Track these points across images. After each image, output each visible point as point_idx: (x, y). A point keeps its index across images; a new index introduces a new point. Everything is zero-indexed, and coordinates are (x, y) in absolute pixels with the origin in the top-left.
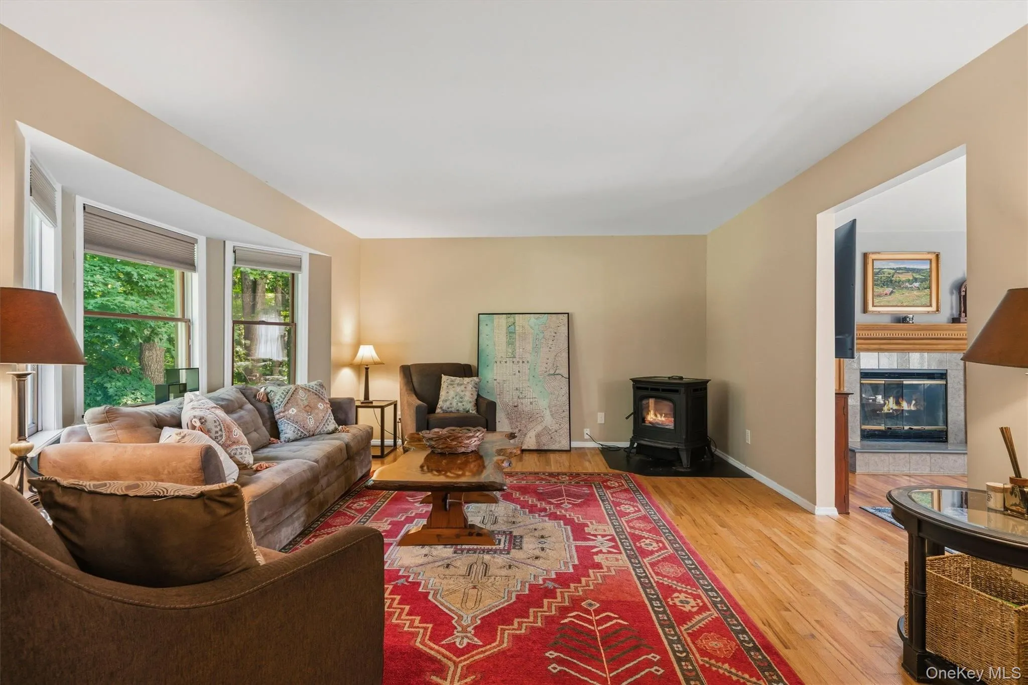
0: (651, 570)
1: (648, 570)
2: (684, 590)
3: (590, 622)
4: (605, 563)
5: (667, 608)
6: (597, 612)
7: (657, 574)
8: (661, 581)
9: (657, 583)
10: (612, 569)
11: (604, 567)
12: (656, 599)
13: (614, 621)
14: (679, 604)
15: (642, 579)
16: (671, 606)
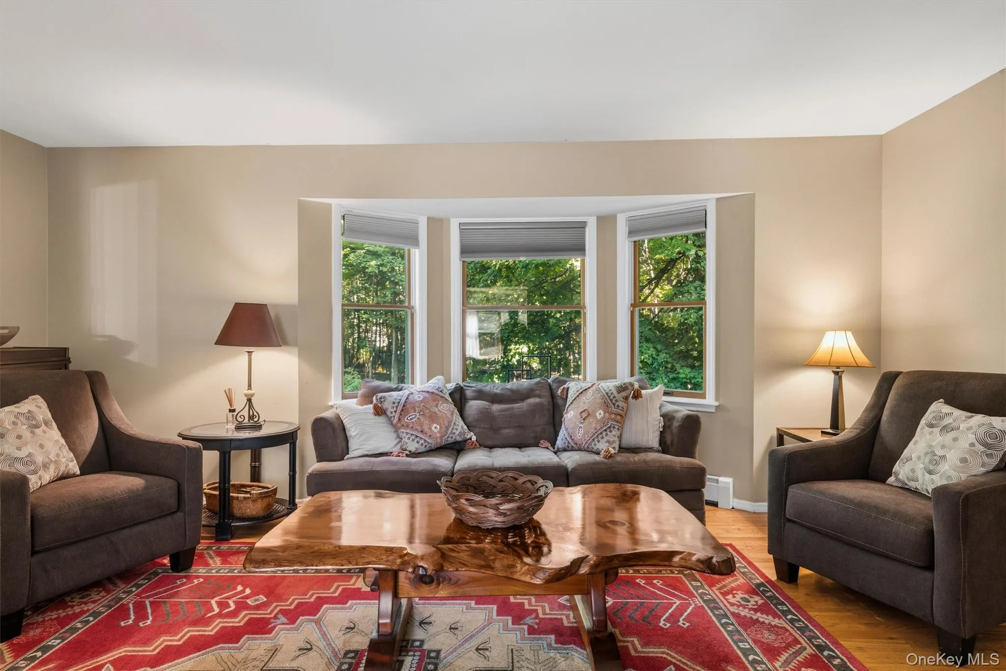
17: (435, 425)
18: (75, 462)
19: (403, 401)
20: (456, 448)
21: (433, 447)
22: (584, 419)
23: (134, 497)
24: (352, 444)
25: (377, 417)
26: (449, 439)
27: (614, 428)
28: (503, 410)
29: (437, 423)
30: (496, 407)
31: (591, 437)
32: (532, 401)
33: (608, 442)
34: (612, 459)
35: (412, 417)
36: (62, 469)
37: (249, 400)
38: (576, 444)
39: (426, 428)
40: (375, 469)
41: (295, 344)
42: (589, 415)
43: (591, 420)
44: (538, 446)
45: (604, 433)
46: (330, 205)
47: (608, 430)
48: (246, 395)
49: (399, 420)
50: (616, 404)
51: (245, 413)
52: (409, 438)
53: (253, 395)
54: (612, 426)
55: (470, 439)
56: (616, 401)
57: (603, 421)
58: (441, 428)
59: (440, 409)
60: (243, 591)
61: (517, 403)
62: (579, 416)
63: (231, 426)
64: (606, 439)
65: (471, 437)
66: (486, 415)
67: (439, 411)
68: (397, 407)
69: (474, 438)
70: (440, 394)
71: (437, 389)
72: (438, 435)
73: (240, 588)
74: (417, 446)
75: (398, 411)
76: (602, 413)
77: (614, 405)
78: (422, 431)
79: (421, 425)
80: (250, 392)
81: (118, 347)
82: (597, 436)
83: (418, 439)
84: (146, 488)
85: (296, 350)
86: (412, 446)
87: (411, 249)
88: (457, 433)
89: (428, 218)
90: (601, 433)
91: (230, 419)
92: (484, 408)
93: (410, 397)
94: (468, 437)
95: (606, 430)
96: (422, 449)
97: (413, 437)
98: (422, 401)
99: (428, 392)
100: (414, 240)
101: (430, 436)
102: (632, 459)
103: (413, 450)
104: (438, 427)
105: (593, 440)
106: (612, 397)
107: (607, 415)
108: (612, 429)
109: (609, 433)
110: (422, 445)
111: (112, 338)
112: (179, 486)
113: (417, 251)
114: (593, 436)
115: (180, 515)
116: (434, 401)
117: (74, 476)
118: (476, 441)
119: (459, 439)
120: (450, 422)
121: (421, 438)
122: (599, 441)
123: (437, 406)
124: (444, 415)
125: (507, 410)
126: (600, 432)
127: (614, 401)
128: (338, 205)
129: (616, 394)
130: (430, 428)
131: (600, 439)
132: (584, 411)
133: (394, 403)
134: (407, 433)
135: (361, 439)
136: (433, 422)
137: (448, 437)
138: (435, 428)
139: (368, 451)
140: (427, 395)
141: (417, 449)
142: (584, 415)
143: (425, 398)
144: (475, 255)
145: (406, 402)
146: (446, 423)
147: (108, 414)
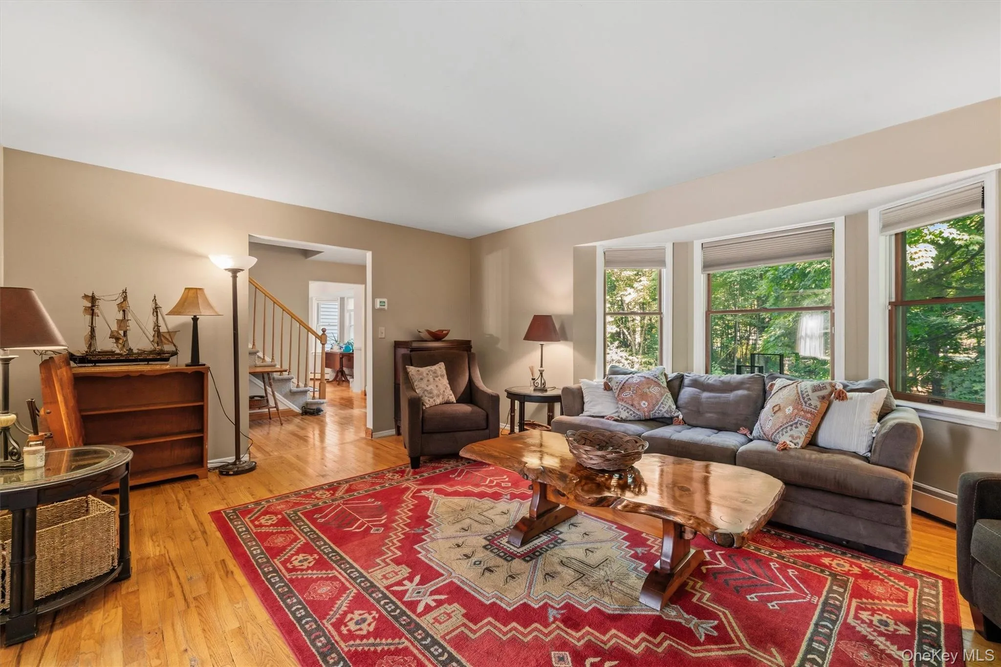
0: (343, 580)
1: (345, 578)
2: (304, 572)
3: (369, 522)
4: (393, 567)
5: (318, 550)
6: (369, 528)
7: (335, 578)
8: (329, 572)
9: (332, 568)
10: (383, 564)
11: (390, 562)
12: (329, 553)
13: (354, 528)
14: (309, 557)
15: (348, 566)
16: (315, 553)
17: (644, 402)
18: (453, 396)
19: (623, 383)
20: (666, 421)
21: (643, 418)
22: (774, 413)
23: (465, 417)
24: (586, 407)
25: (606, 391)
26: (657, 414)
27: (801, 424)
28: (710, 398)
29: (646, 401)
30: (705, 395)
31: (776, 430)
32: (740, 392)
33: (792, 436)
34: (786, 451)
35: (627, 394)
36: (446, 399)
37: (541, 374)
38: (764, 434)
39: (635, 403)
40: (588, 424)
41: (571, 340)
42: (780, 409)
43: (779, 414)
44: (736, 432)
45: (789, 428)
46: (595, 247)
47: (794, 426)
48: (539, 370)
49: (618, 395)
50: (808, 402)
51: (539, 381)
52: (622, 409)
53: (543, 371)
54: (800, 422)
55: (678, 417)
56: (810, 399)
57: (791, 417)
58: (649, 404)
59: (651, 390)
60: (505, 479)
61: (726, 393)
62: (772, 410)
63: (532, 388)
64: (790, 433)
65: (679, 415)
66: (695, 401)
67: (650, 392)
68: (618, 386)
69: (681, 417)
70: (656, 380)
71: (653, 376)
72: (646, 409)
73: (505, 477)
74: (627, 414)
75: (619, 389)
76: (791, 409)
77: (806, 403)
78: (632, 405)
79: (633, 400)
80: (541, 369)
81: (494, 340)
82: (782, 430)
83: (628, 410)
84: (472, 413)
85: (571, 344)
86: (624, 415)
87: (662, 270)
88: (664, 410)
89: (673, 244)
90: (786, 428)
91: (532, 384)
92: (694, 394)
93: (629, 380)
94: (676, 414)
95: (791, 426)
96: (632, 418)
97: (625, 408)
98: (637, 384)
99: (645, 377)
100: (663, 263)
101: (638, 409)
102: (807, 456)
103: (624, 417)
104: (647, 403)
105: (778, 433)
106: (805, 396)
107: (796, 411)
108: (798, 425)
109: (794, 428)
110: (631, 415)
111: (491, 336)
112: (487, 416)
113: (665, 270)
114: (778, 429)
115: (487, 431)
116: (648, 384)
117: (453, 403)
118: (683, 419)
119: (666, 415)
120: (657, 402)
121: (631, 410)
122: (783, 435)
123: (649, 388)
124: (653, 396)
125: (715, 398)
126: (786, 426)
127: (806, 399)
128: (601, 246)
129: (810, 393)
130: (639, 404)
131: (784, 433)
132: (777, 405)
133: (617, 383)
134: (622, 405)
135: (591, 404)
136: (643, 399)
137: (655, 412)
138: (644, 404)
139: (594, 413)
140: (643, 379)
141: (627, 417)
142: (776, 409)
143: (640, 381)
144: (709, 269)
145: (625, 383)
146: (654, 402)
147: (472, 375)
